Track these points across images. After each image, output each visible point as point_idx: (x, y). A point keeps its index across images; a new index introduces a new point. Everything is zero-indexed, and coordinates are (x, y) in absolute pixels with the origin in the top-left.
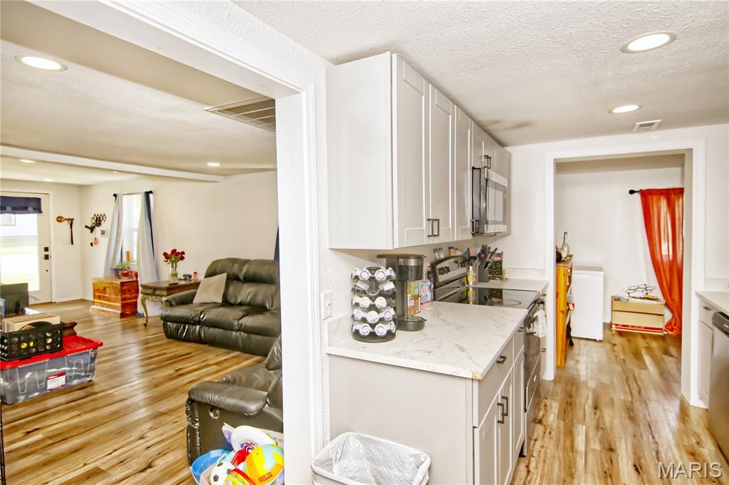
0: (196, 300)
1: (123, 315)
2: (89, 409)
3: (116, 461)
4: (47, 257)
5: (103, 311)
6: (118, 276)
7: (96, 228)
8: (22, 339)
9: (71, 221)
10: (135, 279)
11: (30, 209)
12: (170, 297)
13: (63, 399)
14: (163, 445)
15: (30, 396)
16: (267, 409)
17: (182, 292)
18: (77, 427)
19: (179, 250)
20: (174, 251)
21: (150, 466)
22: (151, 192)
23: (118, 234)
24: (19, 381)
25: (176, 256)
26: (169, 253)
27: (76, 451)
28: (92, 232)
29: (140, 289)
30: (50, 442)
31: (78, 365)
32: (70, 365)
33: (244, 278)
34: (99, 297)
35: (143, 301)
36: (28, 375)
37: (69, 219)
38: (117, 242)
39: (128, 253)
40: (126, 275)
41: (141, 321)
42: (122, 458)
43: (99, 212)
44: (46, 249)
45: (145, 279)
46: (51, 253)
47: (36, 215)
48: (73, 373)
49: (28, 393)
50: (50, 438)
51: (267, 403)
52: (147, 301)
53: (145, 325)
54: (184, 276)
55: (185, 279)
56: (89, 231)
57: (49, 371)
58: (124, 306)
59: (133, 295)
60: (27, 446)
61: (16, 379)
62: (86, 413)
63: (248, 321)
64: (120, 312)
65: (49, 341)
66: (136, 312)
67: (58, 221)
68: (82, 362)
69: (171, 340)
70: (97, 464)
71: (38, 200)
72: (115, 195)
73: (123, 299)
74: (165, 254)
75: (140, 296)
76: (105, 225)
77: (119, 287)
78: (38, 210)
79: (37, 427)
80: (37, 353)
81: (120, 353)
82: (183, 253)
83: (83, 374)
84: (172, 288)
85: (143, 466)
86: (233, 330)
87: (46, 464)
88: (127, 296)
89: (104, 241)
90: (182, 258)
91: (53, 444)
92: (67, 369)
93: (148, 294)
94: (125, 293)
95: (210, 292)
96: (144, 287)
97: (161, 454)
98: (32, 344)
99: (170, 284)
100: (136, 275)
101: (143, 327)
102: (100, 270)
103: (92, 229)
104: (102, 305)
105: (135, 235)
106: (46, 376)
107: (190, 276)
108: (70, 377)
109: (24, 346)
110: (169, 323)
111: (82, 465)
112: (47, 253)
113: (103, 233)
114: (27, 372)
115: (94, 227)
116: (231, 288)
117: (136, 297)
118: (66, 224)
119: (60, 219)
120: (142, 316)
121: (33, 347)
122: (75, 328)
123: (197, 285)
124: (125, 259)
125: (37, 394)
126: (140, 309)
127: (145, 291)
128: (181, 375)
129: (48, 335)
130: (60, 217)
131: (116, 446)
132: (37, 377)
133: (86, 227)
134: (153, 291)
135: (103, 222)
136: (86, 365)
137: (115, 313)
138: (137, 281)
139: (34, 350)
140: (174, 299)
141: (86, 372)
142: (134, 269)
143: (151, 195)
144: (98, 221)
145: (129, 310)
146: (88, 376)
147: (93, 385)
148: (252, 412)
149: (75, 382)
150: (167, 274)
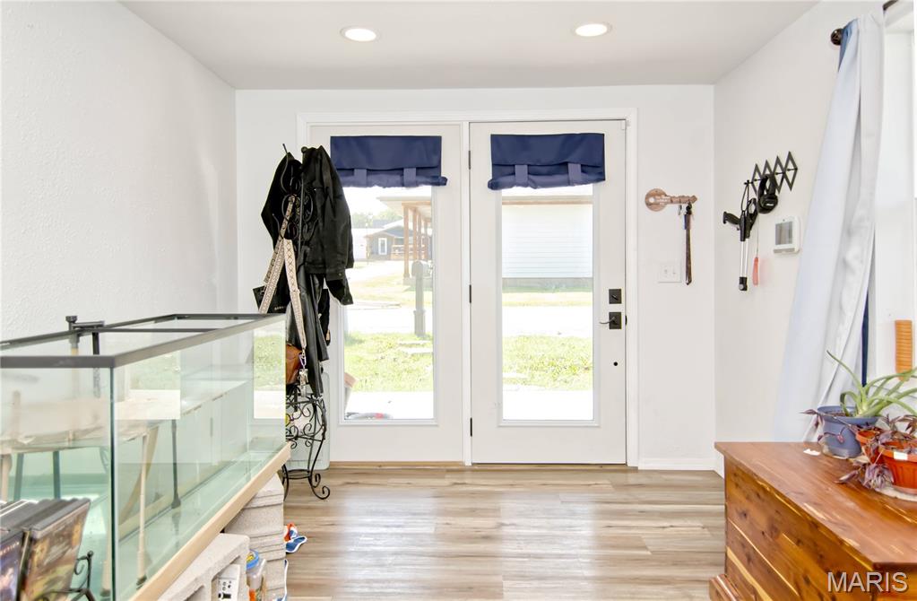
4: (615, 322)
7: (761, 216)
9: (688, 206)
11: (574, 169)
28: (745, 236)
37: (680, 200)
43: (772, 152)
44: (615, 296)
46: (627, 308)
56: (733, 231)
67: (649, 204)
71: (597, 141)
103: (745, 224)
112: (615, 308)
113: (784, 233)
115: (753, 217)
118: (673, 214)
119: (654, 200)
130: (656, 193)
133: (729, 218)
135: (784, 194)
144: (767, 196)
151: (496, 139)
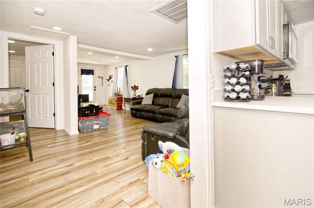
0: (143, 103)
1: (118, 109)
2: (106, 136)
3: (115, 155)
4: (95, 90)
5: (111, 108)
6: (116, 96)
7: (110, 80)
8: (86, 110)
9: (102, 78)
10: (121, 97)
11: (91, 73)
12: (133, 102)
13: (98, 133)
14: (132, 151)
15: (88, 131)
16: (178, 136)
17: (138, 100)
18: (102, 142)
19: (136, 86)
20: (135, 86)
21: (127, 159)
22: (127, 66)
23: (117, 81)
24: (85, 125)
25: (135, 88)
26: (133, 87)
27: (101, 149)
29: (123, 99)
30: (93, 145)
31: (103, 121)
32: (101, 121)
33: (160, 95)
34: (110, 103)
35: (124, 104)
36: (87, 123)
37: (102, 77)
38: (116, 84)
39: (119, 88)
40: (119, 95)
41: (123, 112)
42: (117, 154)
43: (111, 74)
44: (95, 87)
45: (125, 96)
47: (92, 75)
48: (102, 124)
49: (87, 130)
50: (93, 144)
51: (178, 134)
52: (126, 104)
53: (125, 113)
54: (138, 96)
55: (138, 97)
57: (94, 122)
58: (118, 106)
59: (121, 102)
60: (86, 146)
61: (84, 124)
62: (105, 138)
63: (163, 110)
64: (116, 108)
65: (94, 111)
66: (122, 109)
68: (104, 120)
69: (133, 117)
70: (108, 155)
71: (93, 71)
72: (116, 68)
73: (118, 104)
74: (132, 87)
75: (123, 102)
76: (112, 79)
77: (117, 99)
78: (93, 74)
79: (90, 140)
80: (91, 115)
81: (116, 120)
82: (138, 87)
83: (105, 125)
84: (134, 99)
85: (124, 159)
86: (156, 114)
87: (91, 152)
88: (119, 103)
89: (112, 84)
90: (138, 89)
91: (94, 146)
92: (100, 122)
93: (126, 101)
94: (118, 102)
95: (148, 101)
96: (124, 98)
97: (131, 155)
98: (89, 112)
99: (133, 98)
100: (122, 95)
101: (124, 113)
102: (111, 94)
103: (108, 80)
104: (111, 106)
105: (122, 81)
106: (93, 124)
107: (140, 96)
108: (101, 125)
109: (87, 112)
110: (133, 111)
111: (103, 155)
112: (95, 88)
113: (112, 81)
114: (87, 122)
116: (155, 99)
117: (122, 103)
118: (101, 79)
119: (99, 77)
120: (124, 110)
121: (89, 113)
122: (102, 109)
123: (142, 98)
124: (118, 90)
125: (90, 130)
126: (123, 107)
127: (125, 100)
128: (138, 129)
129: (94, 109)
131: (115, 150)
132: (90, 124)
133: (107, 80)
134: (127, 100)
135: (112, 78)
136: (106, 122)
137: (115, 108)
138: (122, 98)
139: (89, 114)
140: (135, 102)
141: (105, 124)
142: (121, 93)
143: (127, 67)
144: (110, 78)
145: (120, 108)
146: (106, 126)
147: (107, 129)
148: (171, 137)
149: (102, 127)
150: (132, 94)
151: (81, 69)
